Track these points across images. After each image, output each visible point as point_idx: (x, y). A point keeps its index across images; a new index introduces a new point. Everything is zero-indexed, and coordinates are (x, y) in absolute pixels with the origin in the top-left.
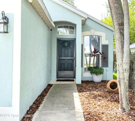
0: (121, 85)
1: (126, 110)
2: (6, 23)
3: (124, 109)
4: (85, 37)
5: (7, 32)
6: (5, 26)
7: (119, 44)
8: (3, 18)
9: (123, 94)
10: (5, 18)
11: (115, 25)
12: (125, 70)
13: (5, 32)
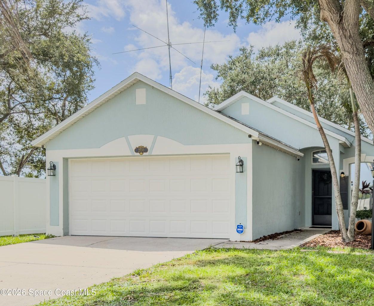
0: (340, 216)
1: (346, 240)
2: (242, 165)
3: (344, 239)
4: (352, 165)
5: (242, 172)
6: (241, 167)
7: (335, 178)
8: (239, 162)
9: (342, 225)
10: (241, 161)
11: (330, 161)
12: (352, 204)
13: (241, 172)
